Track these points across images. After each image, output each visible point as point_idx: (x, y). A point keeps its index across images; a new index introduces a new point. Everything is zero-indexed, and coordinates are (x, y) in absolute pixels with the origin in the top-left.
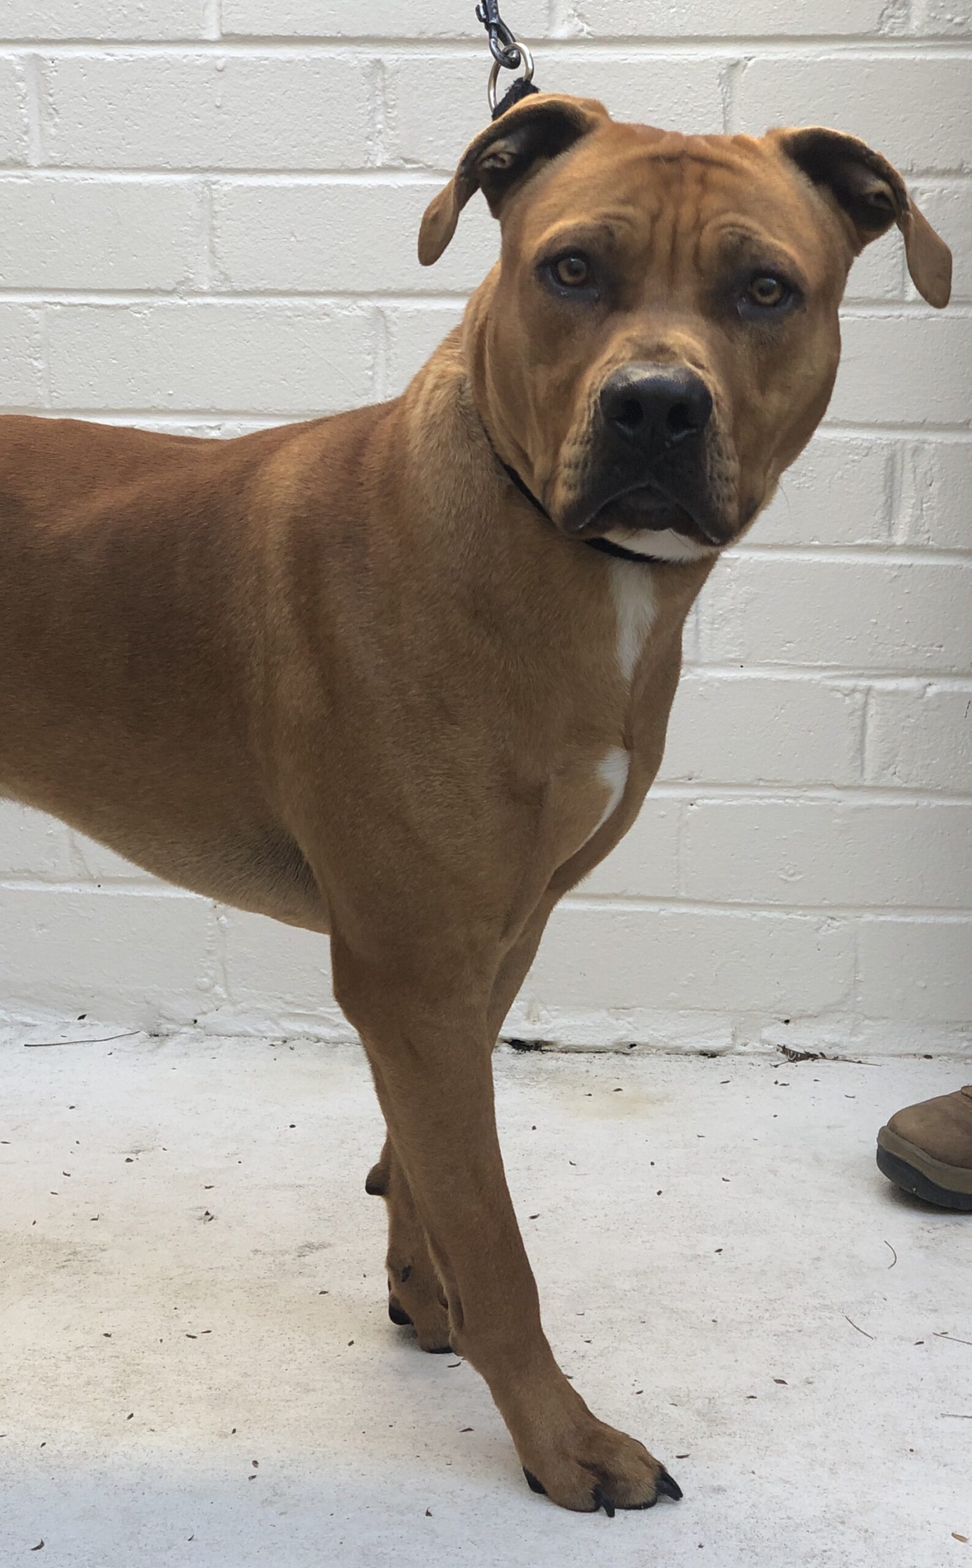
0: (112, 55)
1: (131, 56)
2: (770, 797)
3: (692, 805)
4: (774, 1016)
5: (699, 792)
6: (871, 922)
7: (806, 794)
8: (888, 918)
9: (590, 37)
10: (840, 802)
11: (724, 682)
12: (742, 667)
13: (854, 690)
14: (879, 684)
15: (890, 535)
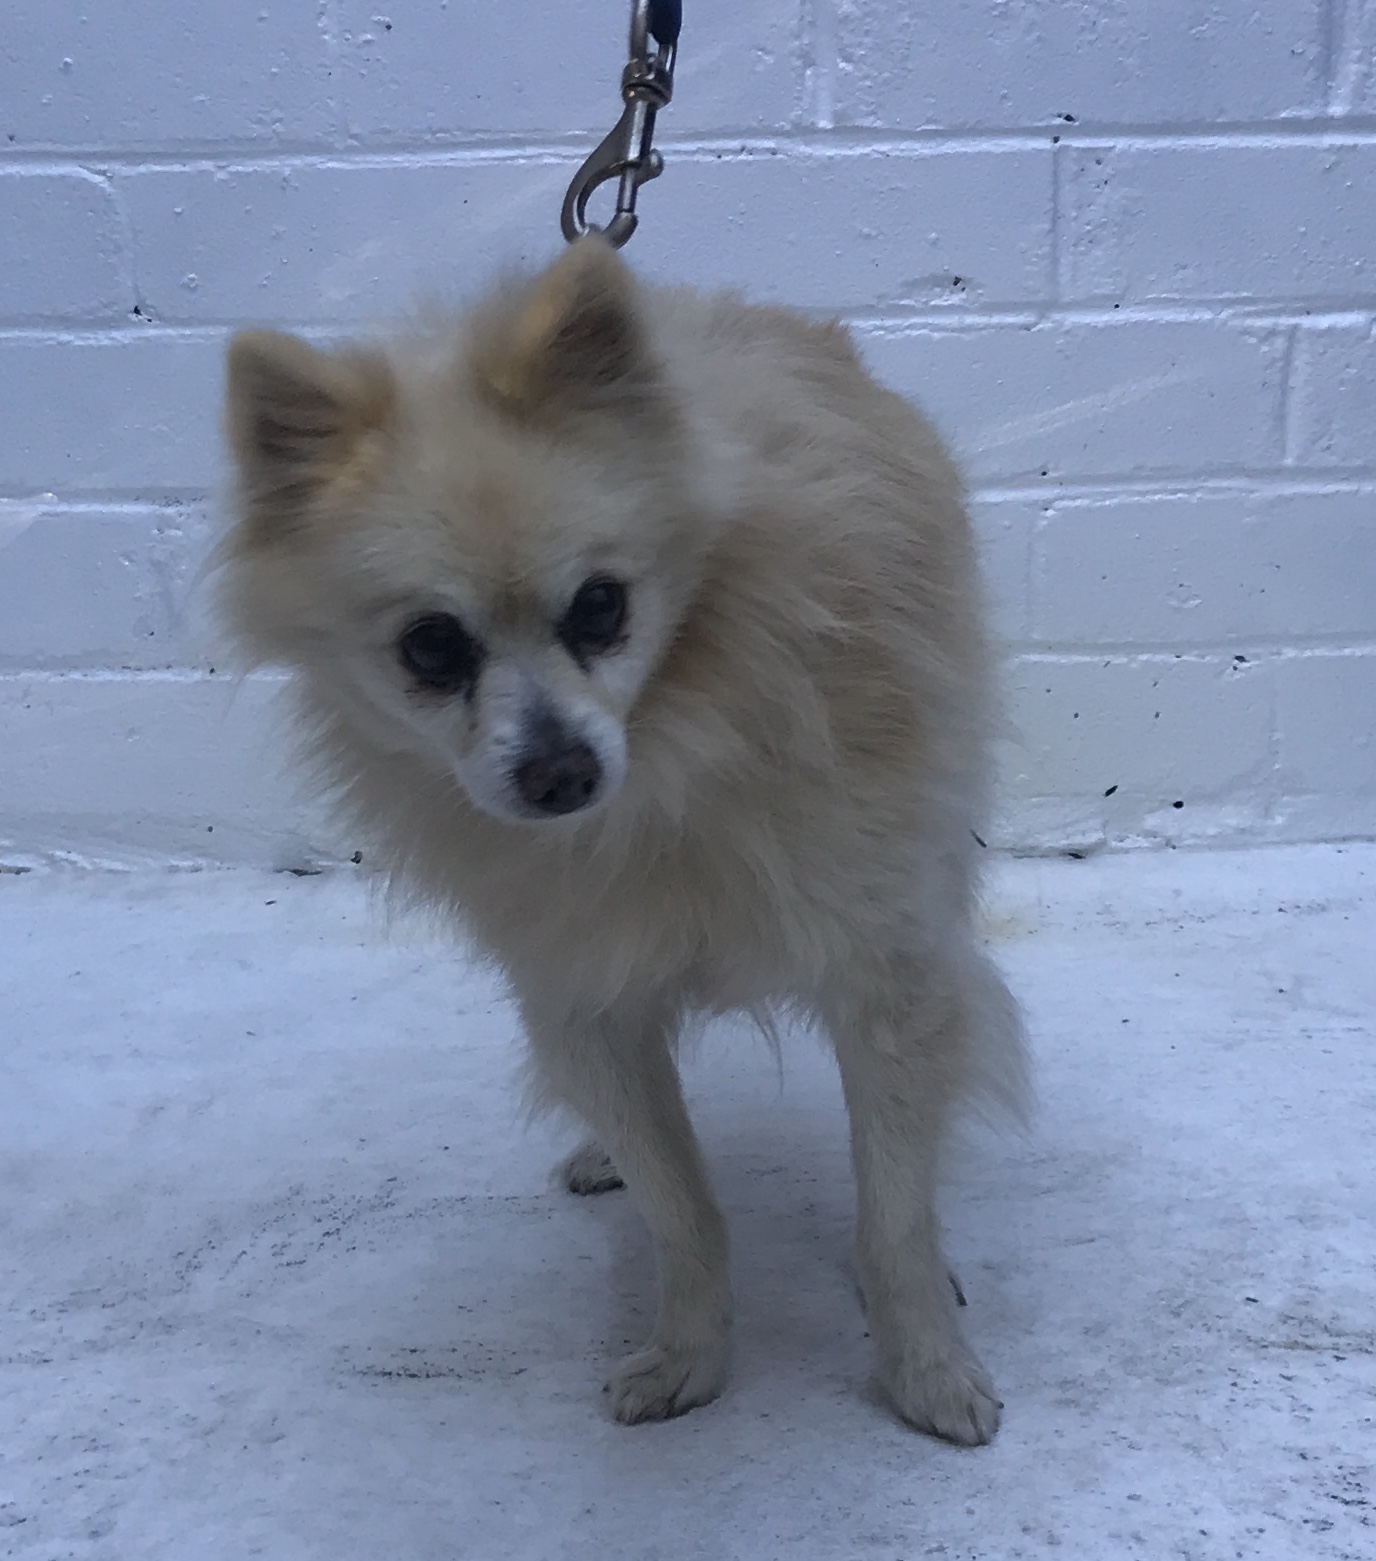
2: (1156, 492)
3: (1046, 509)
4: (1161, 797)
5: (1057, 491)
6: (1291, 660)
7: (1205, 484)
8: (1318, 652)
10: (1252, 492)
11: (1094, 329)
12: (1117, 306)
13: (1272, 333)
14: (1306, 322)
15: (1327, 104)
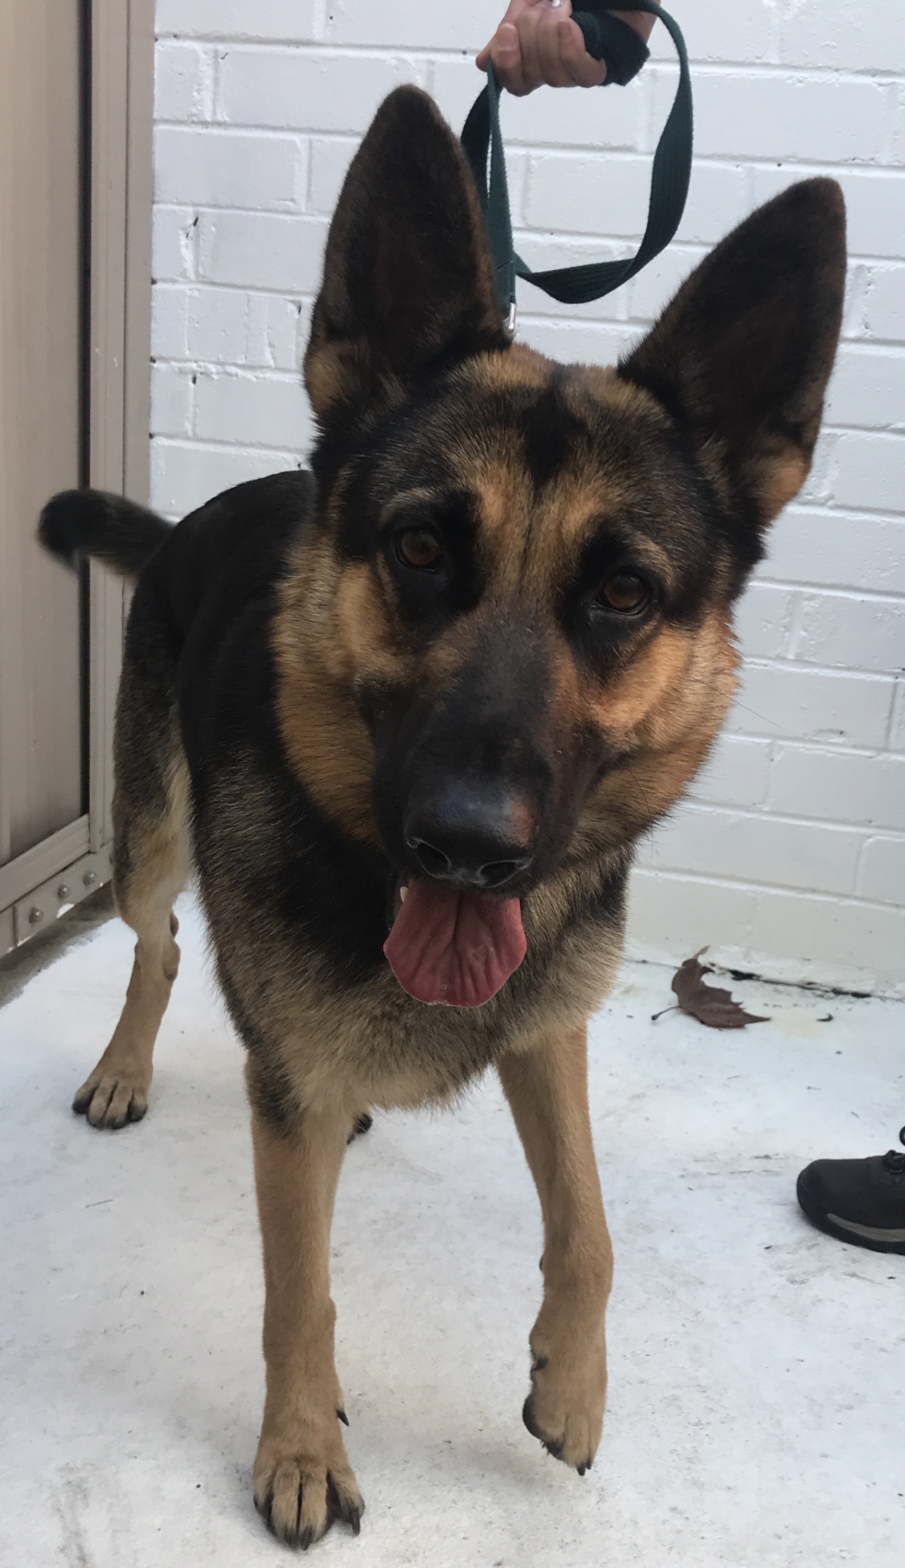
0: (557, 325)
1: (569, 326)
9: (871, 338)
